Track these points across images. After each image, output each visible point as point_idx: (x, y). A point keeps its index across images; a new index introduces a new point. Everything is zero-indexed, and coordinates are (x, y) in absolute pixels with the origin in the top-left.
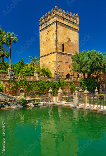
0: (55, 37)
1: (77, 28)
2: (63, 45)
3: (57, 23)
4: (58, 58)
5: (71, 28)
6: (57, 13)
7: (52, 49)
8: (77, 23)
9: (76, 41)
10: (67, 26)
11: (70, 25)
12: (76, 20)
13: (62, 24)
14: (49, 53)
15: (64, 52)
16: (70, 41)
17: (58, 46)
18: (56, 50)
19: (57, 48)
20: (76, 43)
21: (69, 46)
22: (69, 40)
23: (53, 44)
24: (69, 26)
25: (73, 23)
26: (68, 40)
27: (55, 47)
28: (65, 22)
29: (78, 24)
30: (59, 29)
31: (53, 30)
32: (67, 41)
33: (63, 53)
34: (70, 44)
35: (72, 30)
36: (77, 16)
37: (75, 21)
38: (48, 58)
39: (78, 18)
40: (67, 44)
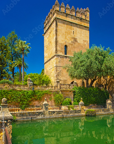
0: (55, 38)
2: (66, 46)
3: (57, 20)
5: (78, 26)
6: (58, 9)
7: (52, 53)
8: (87, 19)
9: (84, 41)
10: (72, 23)
11: (77, 22)
12: (86, 16)
13: (64, 22)
15: (67, 55)
16: (77, 41)
17: (58, 48)
18: (56, 53)
19: (56, 50)
20: (85, 43)
21: (75, 47)
22: (75, 40)
23: (53, 46)
24: (74, 23)
25: (81, 19)
26: (73, 40)
28: (69, 19)
30: (59, 28)
31: (53, 30)
32: (72, 42)
33: (66, 57)
34: (75, 45)
35: (79, 28)
36: (87, 10)
37: (84, 17)
39: (88, 13)
40: (72, 45)
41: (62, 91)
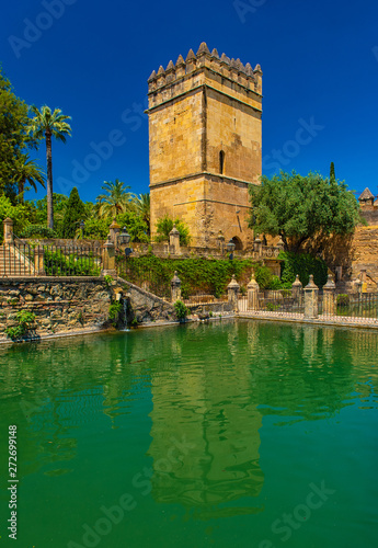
0: (200, 131)
1: (258, 106)
2: (222, 154)
3: (207, 91)
4: (207, 191)
5: (244, 107)
6: (207, 63)
7: (189, 166)
8: (258, 92)
9: (254, 143)
10: (232, 99)
11: (240, 97)
12: (256, 84)
13: (220, 96)
14: (181, 175)
15: (223, 175)
16: (240, 142)
17: (209, 159)
18: (204, 169)
19: (204, 164)
20: (255, 148)
21: (237, 157)
22: (238, 139)
23: (194, 150)
24: (236, 100)
25: (248, 91)
26: (233, 140)
27: (198, 160)
28: (227, 90)
29: (260, 94)
30: (210, 109)
31: (193, 112)
32: (232, 144)
33: (222, 178)
34: (238, 152)
35: (245, 111)
36: (257, 71)
37: (252, 87)
38: (176, 191)
39: (260, 78)
40: (232, 151)
41: (266, 261)
